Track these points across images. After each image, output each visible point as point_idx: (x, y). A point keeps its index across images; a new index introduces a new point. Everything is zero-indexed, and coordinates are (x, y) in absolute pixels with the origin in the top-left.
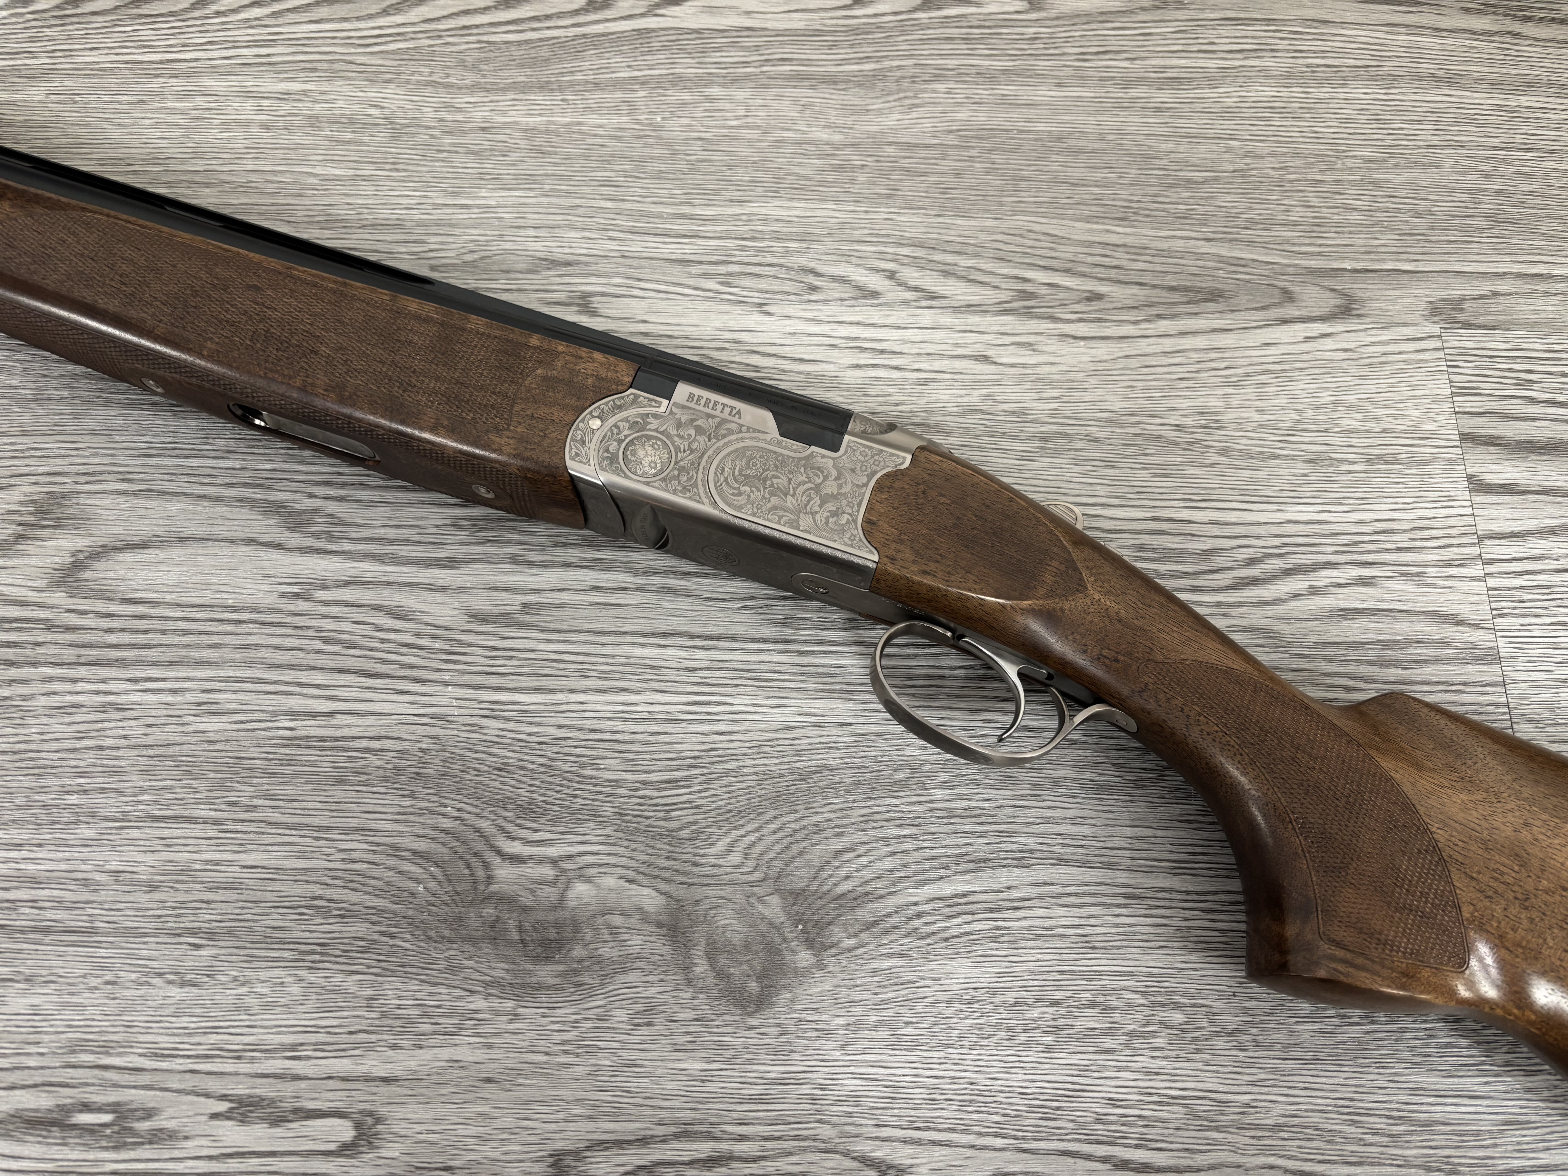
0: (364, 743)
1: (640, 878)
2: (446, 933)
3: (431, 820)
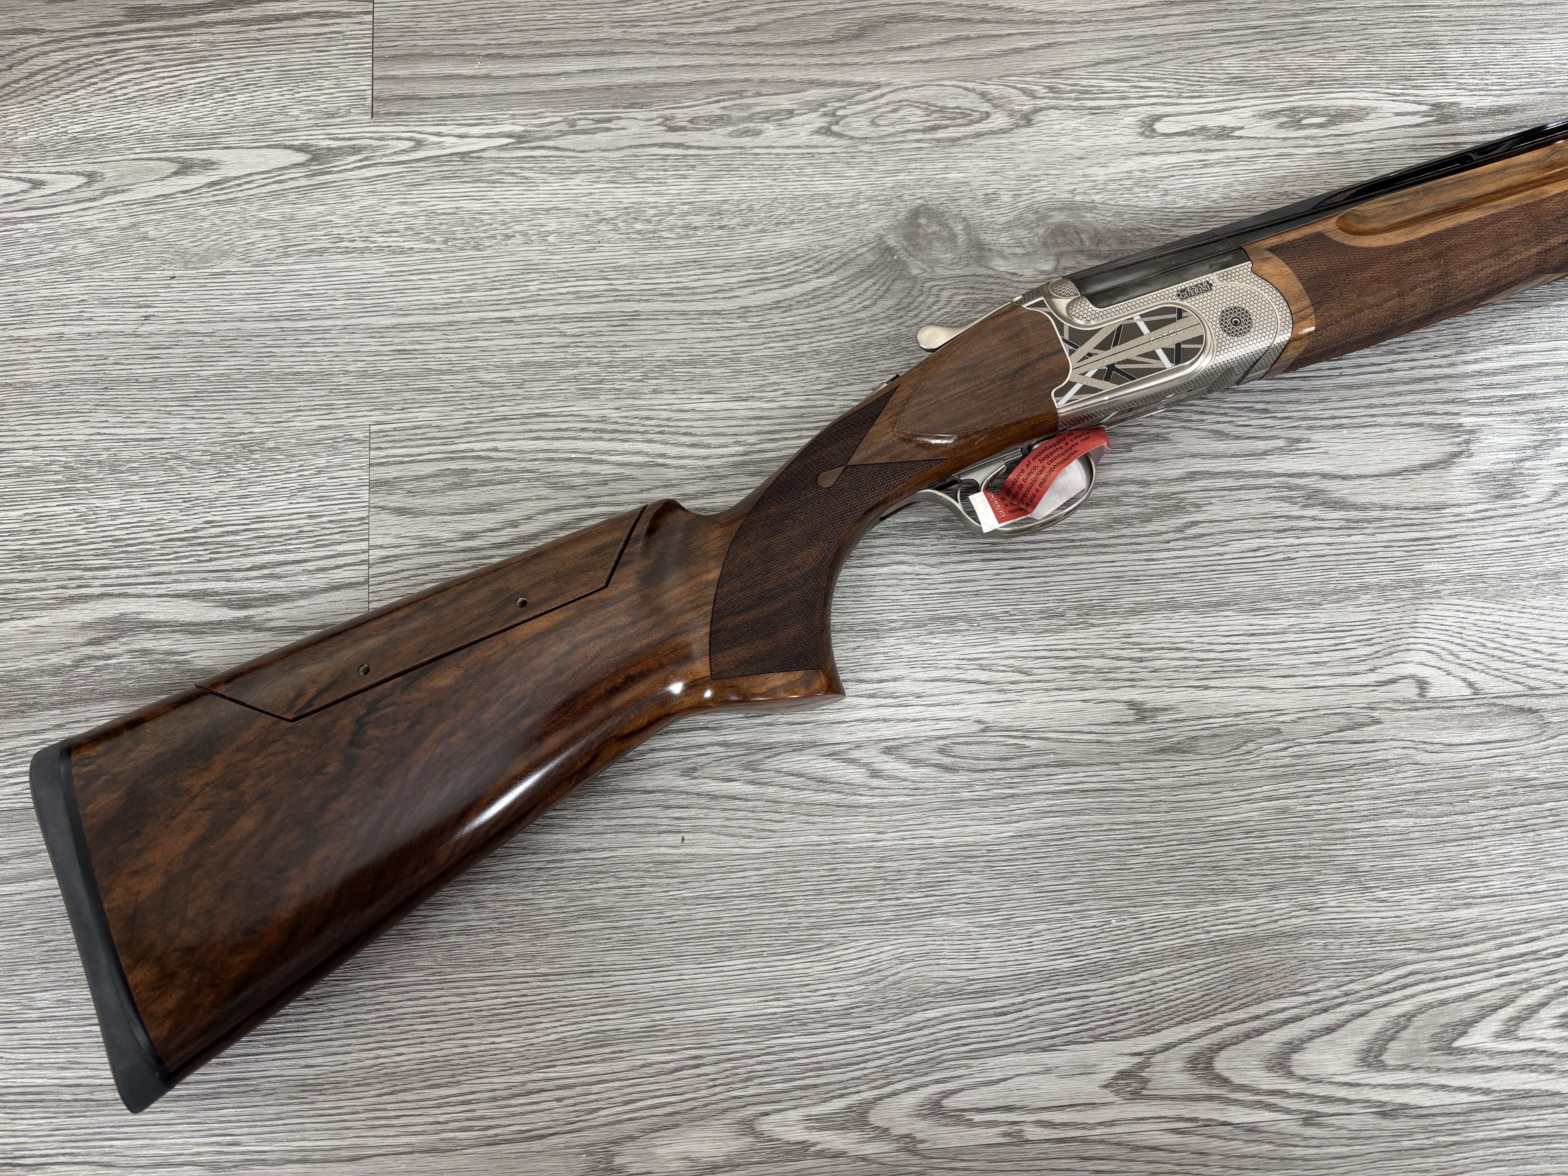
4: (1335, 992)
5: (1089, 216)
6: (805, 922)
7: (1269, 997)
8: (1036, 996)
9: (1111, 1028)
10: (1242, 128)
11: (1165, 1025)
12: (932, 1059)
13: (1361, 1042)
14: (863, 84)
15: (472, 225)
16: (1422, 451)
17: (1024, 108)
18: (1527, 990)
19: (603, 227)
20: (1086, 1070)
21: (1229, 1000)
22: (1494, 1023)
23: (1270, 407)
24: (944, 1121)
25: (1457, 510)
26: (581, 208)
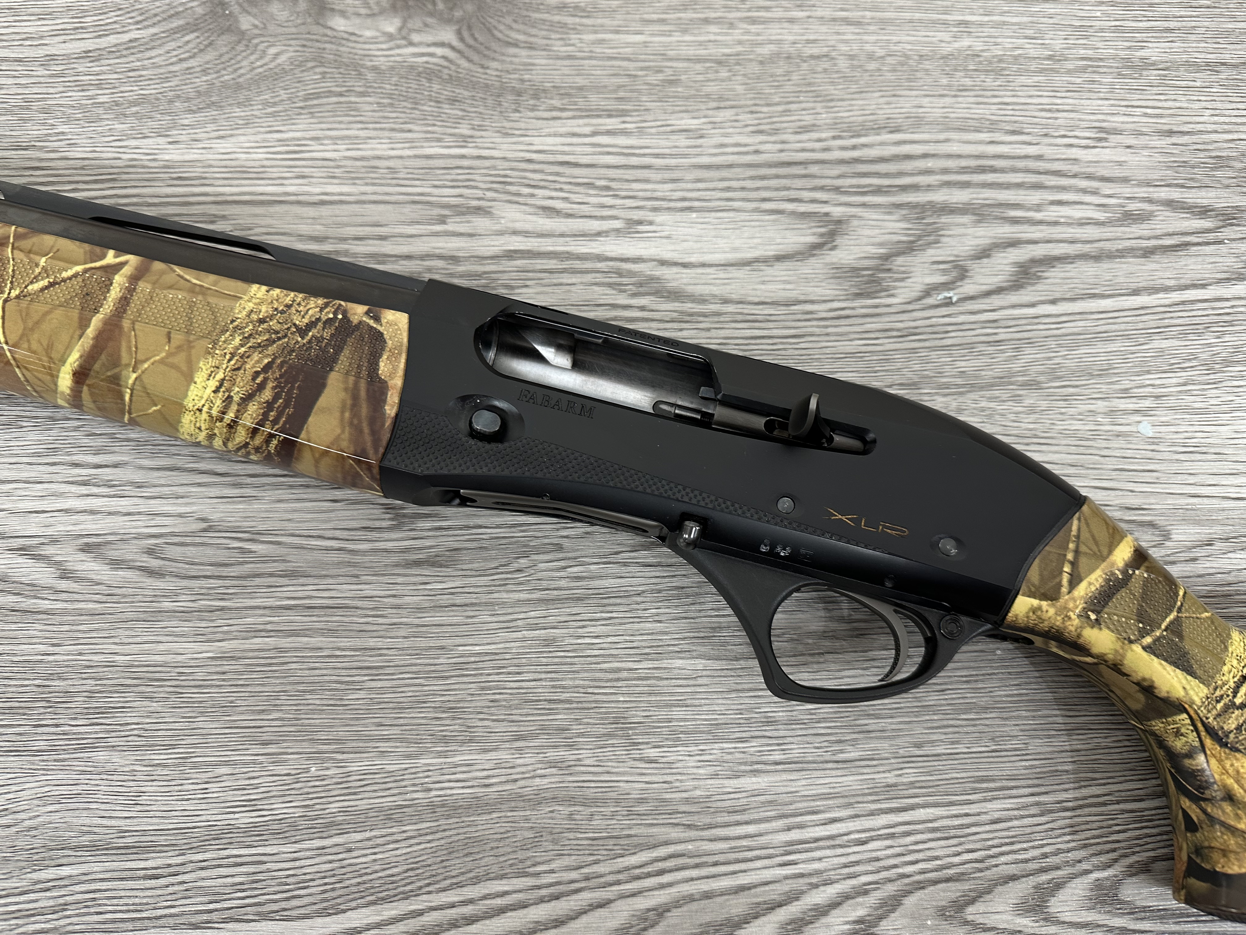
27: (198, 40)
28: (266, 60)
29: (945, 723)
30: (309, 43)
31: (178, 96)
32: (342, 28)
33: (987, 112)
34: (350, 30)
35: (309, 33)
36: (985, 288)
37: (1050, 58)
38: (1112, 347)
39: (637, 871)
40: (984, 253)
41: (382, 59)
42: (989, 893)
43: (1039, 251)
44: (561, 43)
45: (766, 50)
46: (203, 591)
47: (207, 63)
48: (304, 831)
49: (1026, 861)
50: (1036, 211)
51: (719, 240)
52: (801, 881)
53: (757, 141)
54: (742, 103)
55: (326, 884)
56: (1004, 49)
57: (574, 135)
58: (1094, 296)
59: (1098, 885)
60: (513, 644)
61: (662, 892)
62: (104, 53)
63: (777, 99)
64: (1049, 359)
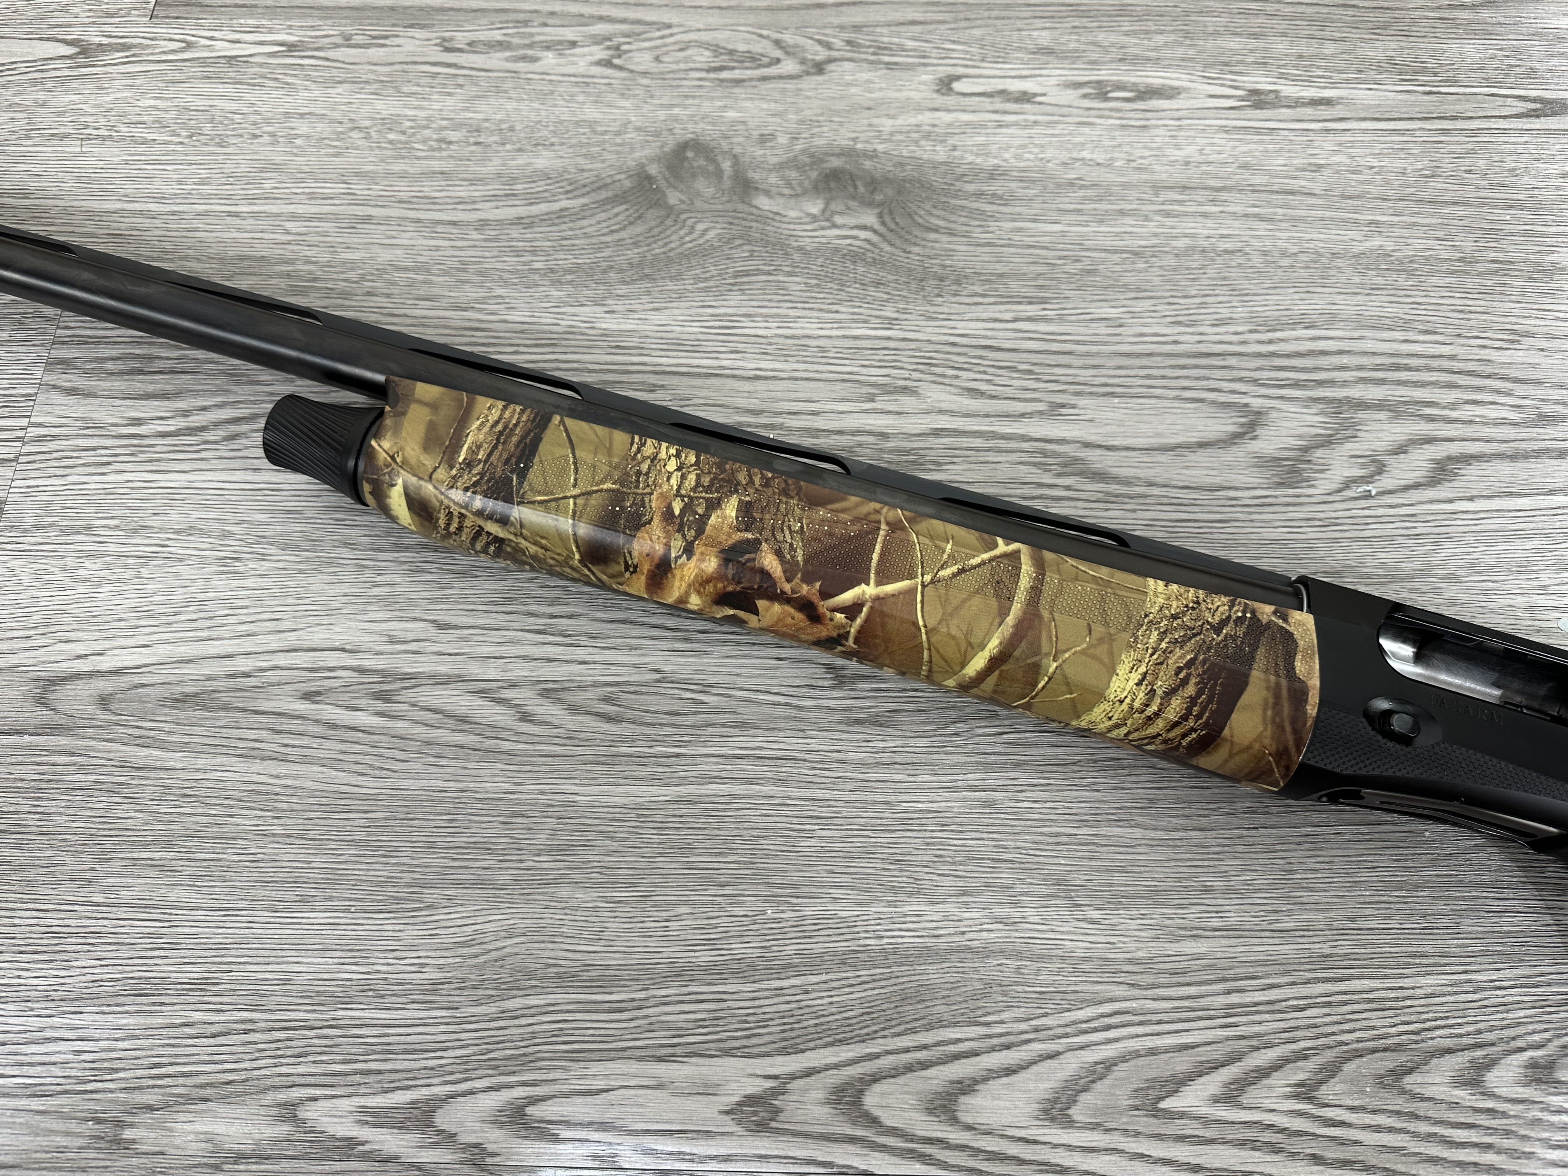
0: (986, 300)
1: (771, 215)
2: (908, 185)
3: (927, 251)
4: (1023, 1026)
5: (868, 164)
6: (407, 878)
7: (941, 1024)
8: (663, 992)
9: (745, 1042)
10: (1044, 95)
11: (812, 1044)
12: (524, 1055)
13: (1045, 1090)
14: (653, 23)
15: (221, 123)
16: (1200, 428)
17: (818, 58)
18: (1258, 1049)
19: (355, 135)
20: (707, 1090)
21: (894, 1023)
22: (1213, 1084)
23: (1036, 369)
24: (523, 1133)
25: (1232, 494)
26: (336, 115)
27: (627, 213)
28: (696, 234)
29: (1377, 899)
30: (735, 221)
31: (611, 267)
32: (767, 208)
33: (1401, 311)
34: (775, 209)
35: (735, 211)
36: (1403, 482)
37: (1460, 260)
38: (1529, 545)
39: (1084, 1026)
40: (1401, 450)
41: (807, 239)
42: (1426, 1064)
43: (1455, 449)
44: (980, 230)
45: (1181, 243)
46: (659, 738)
47: (638, 235)
48: (763, 972)
49: (1460, 1036)
50: (1451, 409)
51: (1142, 426)
52: (1243, 1043)
53: (1176, 331)
54: (1159, 294)
55: (785, 1024)
56: (1415, 250)
57: (996, 320)
58: (1511, 494)
59: (1533, 1065)
60: (953, 804)
61: (1108, 1047)
62: (536, 220)
63: (1194, 292)
64: (1468, 554)
